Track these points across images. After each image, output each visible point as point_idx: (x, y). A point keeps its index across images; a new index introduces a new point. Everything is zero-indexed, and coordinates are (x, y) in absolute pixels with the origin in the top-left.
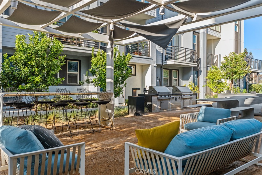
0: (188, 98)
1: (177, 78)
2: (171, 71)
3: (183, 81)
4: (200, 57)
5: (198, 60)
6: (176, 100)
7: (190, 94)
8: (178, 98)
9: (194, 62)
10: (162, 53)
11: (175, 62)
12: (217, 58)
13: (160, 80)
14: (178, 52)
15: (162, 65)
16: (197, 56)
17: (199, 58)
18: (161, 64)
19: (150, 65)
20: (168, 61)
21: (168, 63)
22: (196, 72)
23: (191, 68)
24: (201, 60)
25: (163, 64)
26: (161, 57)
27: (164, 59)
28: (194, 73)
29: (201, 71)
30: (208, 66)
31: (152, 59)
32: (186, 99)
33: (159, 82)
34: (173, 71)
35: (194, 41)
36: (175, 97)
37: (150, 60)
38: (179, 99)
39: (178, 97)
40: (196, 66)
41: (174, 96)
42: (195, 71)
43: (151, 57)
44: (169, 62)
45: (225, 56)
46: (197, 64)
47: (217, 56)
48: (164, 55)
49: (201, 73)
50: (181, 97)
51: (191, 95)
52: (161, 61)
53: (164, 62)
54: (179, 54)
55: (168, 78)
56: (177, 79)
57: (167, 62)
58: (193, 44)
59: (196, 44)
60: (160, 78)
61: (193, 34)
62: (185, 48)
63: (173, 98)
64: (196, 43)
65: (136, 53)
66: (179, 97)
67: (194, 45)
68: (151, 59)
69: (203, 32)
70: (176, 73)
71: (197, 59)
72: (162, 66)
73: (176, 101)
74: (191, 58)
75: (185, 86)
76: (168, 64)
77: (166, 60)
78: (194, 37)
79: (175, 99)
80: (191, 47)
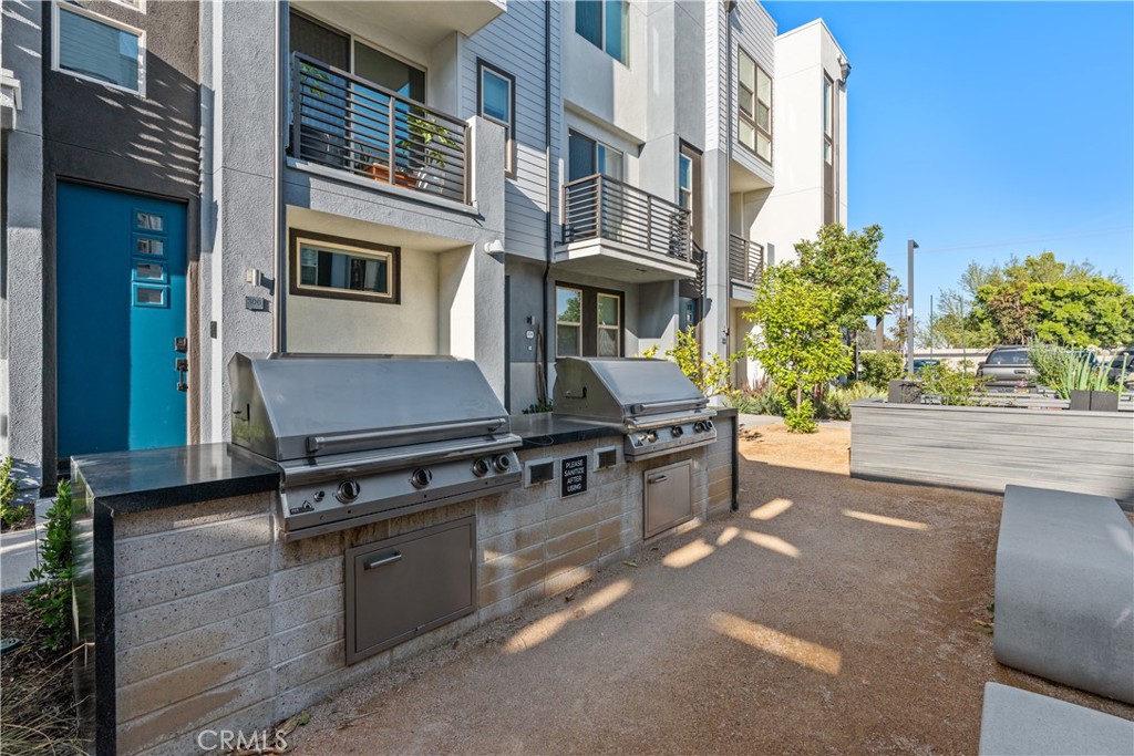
0: (682, 456)
1: (617, 327)
2: (590, 294)
3: (640, 341)
4: (706, 248)
5: (699, 257)
6: (574, 483)
7: (691, 415)
8: (594, 463)
9: (682, 257)
10: (545, 208)
11: (603, 246)
12: (762, 255)
13: (538, 332)
14: (618, 219)
15: (549, 262)
16: (694, 243)
17: (702, 251)
18: (543, 258)
19: (469, 247)
20: (571, 246)
21: (573, 255)
22: (692, 304)
23: (673, 285)
24: (709, 256)
25: (553, 261)
26: (542, 226)
27: (556, 237)
28: (685, 307)
29: (710, 300)
30: (733, 280)
31: (483, 219)
32: (666, 460)
33: (534, 343)
34: (599, 294)
35: (682, 180)
36: (557, 470)
37: (470, 221)
38: (602, 478)
39: (594, 453)
40: (694, 275)
41: (553, 457)
42: (687, 299)
43: (474, 209)
44: (580, 250)
45: (800, 242)
46: (695, 267)
47: (762, 248)
48: (558, 220)
49: (709, 309)
50: (619, 454)
51: (701, 426)
52: (542, 243)
53: (554, 250)
54: (623, 227)
55: (580, 324)
56: (615, 331)
57: (567, 251)
58: (681, 191)
59: (689, 194)
60: (541, 324)
61: (680, 151)
62: (649, 196)
63: (541, 474)
64: (690, 190)
65: (378, 170)
66: (607, 459)
67: (682, 195)
68: (477, 217)
69: (717, 147)
70: (611, 304)
71: (694, 252)
72: (548, 268)
73: (572, 501)
74: (671, 247)
75: (649, 355)
76: (570, 258)
77: (564, 243)
78: (683, 164)
79: (565, 485)
80: (672, 197)
